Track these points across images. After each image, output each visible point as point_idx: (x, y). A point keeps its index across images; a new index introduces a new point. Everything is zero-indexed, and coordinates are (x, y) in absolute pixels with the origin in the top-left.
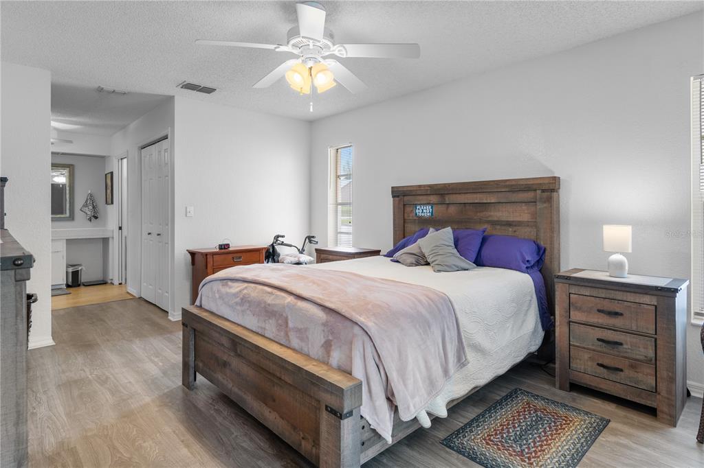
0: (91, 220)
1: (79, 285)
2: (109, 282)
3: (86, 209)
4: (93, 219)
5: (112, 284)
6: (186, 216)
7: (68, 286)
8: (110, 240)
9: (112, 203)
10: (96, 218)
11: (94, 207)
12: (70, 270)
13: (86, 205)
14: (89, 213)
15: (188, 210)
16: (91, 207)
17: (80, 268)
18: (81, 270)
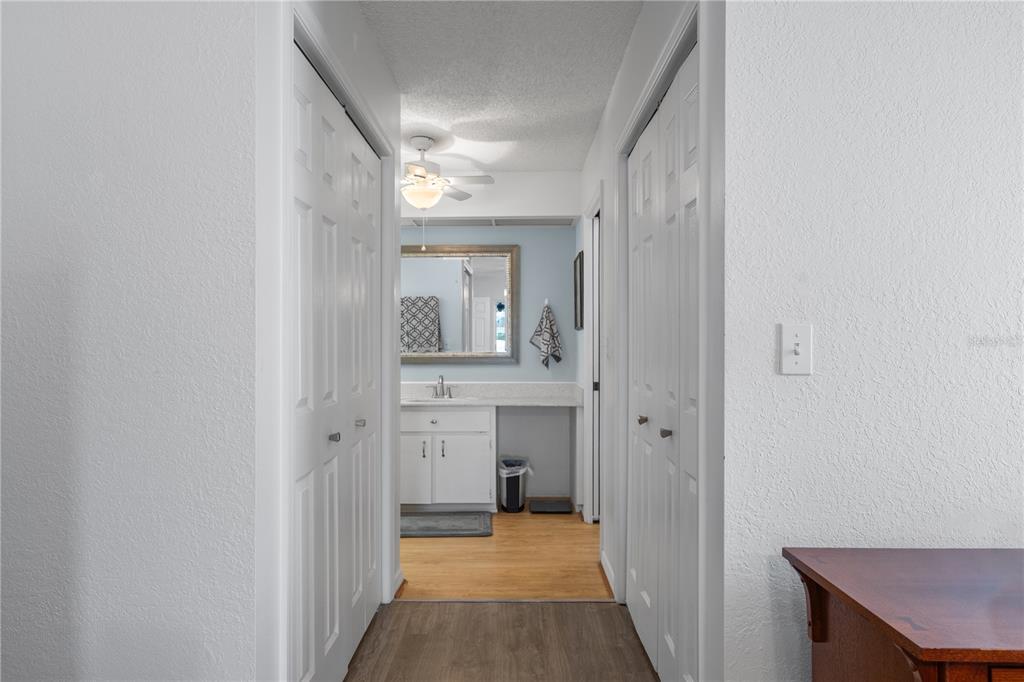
0: (547, 365)
1: (521, 509)
2: (577, 510)
3: (539, 340)
4: (552, 360)
5: (581, 515)
6: (779, 370)
7: (502, 509)
8: (578, 411)
9: (582, 326)
10: (558, 359)
11: (553, 336)
12: (505, 473)
13: (538, 333)
14: (544, 348)
15: (788, 344)
16: (547, 336)
17: (522, 472)
18: (524, 474)
